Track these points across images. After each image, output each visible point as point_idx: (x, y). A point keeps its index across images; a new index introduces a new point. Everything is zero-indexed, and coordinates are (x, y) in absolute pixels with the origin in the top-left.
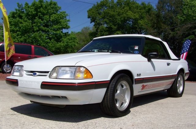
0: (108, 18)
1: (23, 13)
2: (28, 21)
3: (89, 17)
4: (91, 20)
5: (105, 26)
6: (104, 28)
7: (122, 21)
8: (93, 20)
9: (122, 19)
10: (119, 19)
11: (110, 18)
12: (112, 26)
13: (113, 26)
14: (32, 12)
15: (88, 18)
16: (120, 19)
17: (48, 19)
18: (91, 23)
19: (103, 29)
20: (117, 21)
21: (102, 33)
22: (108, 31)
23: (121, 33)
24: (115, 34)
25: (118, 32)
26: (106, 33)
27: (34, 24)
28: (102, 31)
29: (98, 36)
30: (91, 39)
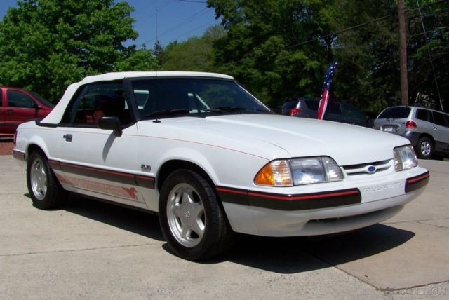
0: (251, 6)
1: (34, 11)
2: (42, 29)
3: (210, 5)
4: (216, 11)
6: (243, 29)
7: (282, 12)
8: (220, 11)
9: (285, 7)
11: (255, 6)
12: (259, 25)
13: (262, 24)
14: (50, 8)
15: (209, 7)
16: (279, 6)
17: (85, 21)
18: (216, 18)
20: (271, 12)
21: (238, 40)
22: (250, 35)
23: (281, 40)
24: (268, 42)
25: (275, 37)
26: (248, 41)
27: (55, 36)
28: (238, 37)
29: (229, 49)
30: (217, 55)
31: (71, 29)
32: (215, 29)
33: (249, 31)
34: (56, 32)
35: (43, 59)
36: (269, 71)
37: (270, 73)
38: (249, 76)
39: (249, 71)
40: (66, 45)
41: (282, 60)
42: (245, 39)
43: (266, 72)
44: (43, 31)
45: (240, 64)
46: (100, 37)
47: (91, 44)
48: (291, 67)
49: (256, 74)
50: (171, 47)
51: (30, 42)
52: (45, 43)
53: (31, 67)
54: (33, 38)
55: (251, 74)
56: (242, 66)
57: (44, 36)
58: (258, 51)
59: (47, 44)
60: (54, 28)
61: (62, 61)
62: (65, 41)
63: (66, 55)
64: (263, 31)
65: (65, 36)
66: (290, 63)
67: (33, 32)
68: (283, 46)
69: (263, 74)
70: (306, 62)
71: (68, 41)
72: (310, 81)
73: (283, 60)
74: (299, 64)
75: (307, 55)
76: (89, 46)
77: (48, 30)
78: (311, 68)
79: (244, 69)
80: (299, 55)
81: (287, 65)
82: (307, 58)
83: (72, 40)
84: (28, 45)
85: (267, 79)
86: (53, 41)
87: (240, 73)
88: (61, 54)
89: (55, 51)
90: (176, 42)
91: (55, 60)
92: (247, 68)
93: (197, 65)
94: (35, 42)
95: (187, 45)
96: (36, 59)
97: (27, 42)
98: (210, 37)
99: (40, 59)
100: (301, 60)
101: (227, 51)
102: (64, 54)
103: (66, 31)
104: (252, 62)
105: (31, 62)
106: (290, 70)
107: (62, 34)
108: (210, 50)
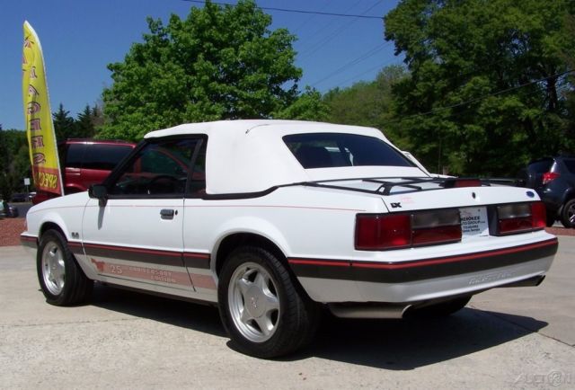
0: (445, 37)
1: (165, 46)
2: (176, 69)
3: (389, 37)
4: (397, 44)
5: (439, 60)
6: (435, 68)
7: (488, 43)
8: (402, 45)
9: (491, 35)
10: (477, 38)
11: (451, 37)
12: (456, 62)
13: (461, 61)
14: (186, 41)
15: (387, 39)
16: (484, 36)
17: (232, 57)
18: (396, 54)
19: (431, 71)
20: (474, 44)
21: (429, 83)
22: (445, 76)
23: (487, 81)
24: (469, 85)
25: (478, 78)
26: (442, 84)
27: (192, 78)
28: (428, 79)
29: (416, 95)
30: (399, 103)
31: (213, 68)
32: (391, 70)
33: (443, 70)
34: (194, 73)
35: (177, 110)
36: (469, 124)
37: (471, 126)
38: (442, 131)
39: (443, 123)
40: (207, 90)
41: (487, 109)
42: (437, 81)
43: (466, 126)
44: (177, 71)
45: (431, 115)
46: (252, 78)
47: (240, 88)
48: (501, 117)
49: (452, 127)
50: (331, 95)
51: (160, 86)
52: (179, 88)
53: (161, 121)
54: (164, 82)
55: (446, 128)
56: (433, 118)
57: (178, 78)
58: (455, 98)
59: (183, 90)
60: (192, 67)
61: (202, 112)
62: (205, 85)
63: (208, 103)
64: (462, 69)
65: (206, 78)
66: (499, 113)
67: (163, 74)
68: (490, 90)
69: (462, 128)
70: (521, 111)
71: (210, 85)
72: (526, 136)
73: (490, 109)
74: (512, 113)
75: (523, 101)
76: (236, 91)
77: (182, 70)
78: (528, 118)
79: (437, 121)
80: (512, 101)
81: (494, 115)
82: (522, 105)
83: (215, 83)
84: (158, 91)
85: (467, 134)
86: (190, 85)
87: (431, 127)
88: (200, 103)
89: (192, 98)
90: (337, 89)
91: (192, 111)
92: (441, 120)
93: (369, 118)
94: (166, 87)
95: (353, 93)
96: (167, 109)
97: (157, 87)
98: (385, 81)
99: (173, 109)
100: (514, 108)
101: (413, 98)
102: (205, 102)
103: (207, 71)
104: (447, 112)
105: (161, 114)
106: (499, 121)
107: (201, 76)
108: (386, 99)
